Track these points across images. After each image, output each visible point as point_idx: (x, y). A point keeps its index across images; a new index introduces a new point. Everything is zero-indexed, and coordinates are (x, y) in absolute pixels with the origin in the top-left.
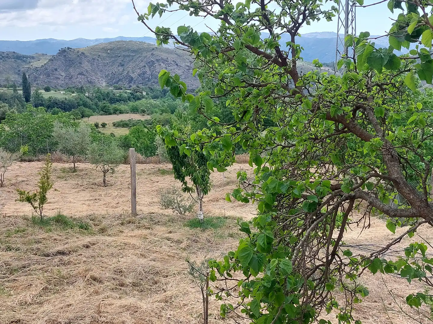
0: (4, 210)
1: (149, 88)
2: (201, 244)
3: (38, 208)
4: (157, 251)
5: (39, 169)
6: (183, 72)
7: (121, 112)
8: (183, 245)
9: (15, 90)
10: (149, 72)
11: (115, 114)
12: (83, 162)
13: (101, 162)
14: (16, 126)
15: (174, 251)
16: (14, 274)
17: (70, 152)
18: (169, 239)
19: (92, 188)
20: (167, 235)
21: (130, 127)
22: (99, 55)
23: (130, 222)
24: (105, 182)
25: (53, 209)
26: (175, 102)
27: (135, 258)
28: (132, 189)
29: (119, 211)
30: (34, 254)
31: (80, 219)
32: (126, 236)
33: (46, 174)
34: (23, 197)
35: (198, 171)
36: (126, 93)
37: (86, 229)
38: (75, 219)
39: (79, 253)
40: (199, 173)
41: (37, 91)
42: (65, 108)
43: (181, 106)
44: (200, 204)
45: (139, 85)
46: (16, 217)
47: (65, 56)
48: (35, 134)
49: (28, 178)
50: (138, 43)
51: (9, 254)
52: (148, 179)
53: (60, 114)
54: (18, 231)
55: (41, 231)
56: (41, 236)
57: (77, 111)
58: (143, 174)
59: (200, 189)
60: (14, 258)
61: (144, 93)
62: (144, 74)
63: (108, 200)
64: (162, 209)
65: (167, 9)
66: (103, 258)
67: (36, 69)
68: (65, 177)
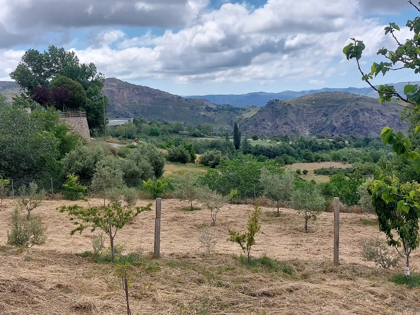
0: (215, 247)
1: (352, 137)
2: (408, 302)
3: (246, 249)
4: (360, 303)
5: (246, 212)
6: (388, 121)
7: (323, 160)
8: (388, 301)
9: (227, 139)
10: (352, 122)
11: (317, 162)
12: (286, 208)
13: (303, 209)
14: (227, 171)
15: (377, 306)
16: (224, 309)
17: (274, 198)
18: (372, 293)
19: (294, 233)
20: (371, 288)
21: (331, 175)
22: (304, 106)
23: (332, 271)
24: (306, 228)
25: (257, 251)
26: (379, 151)
27: (337, 308)
28: (335, 238)
29: (320, 258)
30: (242, 293)
31: (284, 263)
32: (329, 285)
33: (255, 218)
34: (233, 237)
35: (405, 225)
36: (328, 141)
37: (289, 274)
38: (279, 262)
39: (283, 297)
40: (406, 227)
41: (246, 140)
42: (269, 155)
43: (385, 156)
44: (406, 259)
45: (342, 134)
46: (227, 255)
47: (272, 107)
48: (243, 178)
49: (236, 219)
50: (343, 93)
51: (220, 290)
52: (350, 228)
53: (266, 162)
54: (228, 269)
55: (248, 271)
56: (248, 276)
57: (281, 158)
58: (344, 223)
59: (407, 243)
60: (225, 294)
61: (347, 142)
62: (347, 123)
63: (309, 246)
64: (364, 260)
65: (390, 68)
66: (306, 305)
67: (247, 120)
68: (269, 221)
